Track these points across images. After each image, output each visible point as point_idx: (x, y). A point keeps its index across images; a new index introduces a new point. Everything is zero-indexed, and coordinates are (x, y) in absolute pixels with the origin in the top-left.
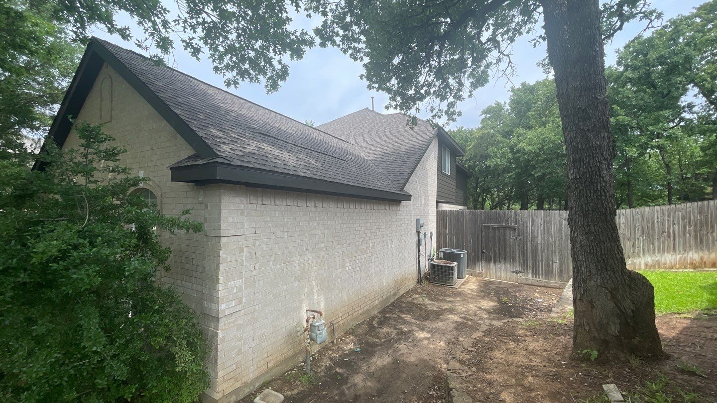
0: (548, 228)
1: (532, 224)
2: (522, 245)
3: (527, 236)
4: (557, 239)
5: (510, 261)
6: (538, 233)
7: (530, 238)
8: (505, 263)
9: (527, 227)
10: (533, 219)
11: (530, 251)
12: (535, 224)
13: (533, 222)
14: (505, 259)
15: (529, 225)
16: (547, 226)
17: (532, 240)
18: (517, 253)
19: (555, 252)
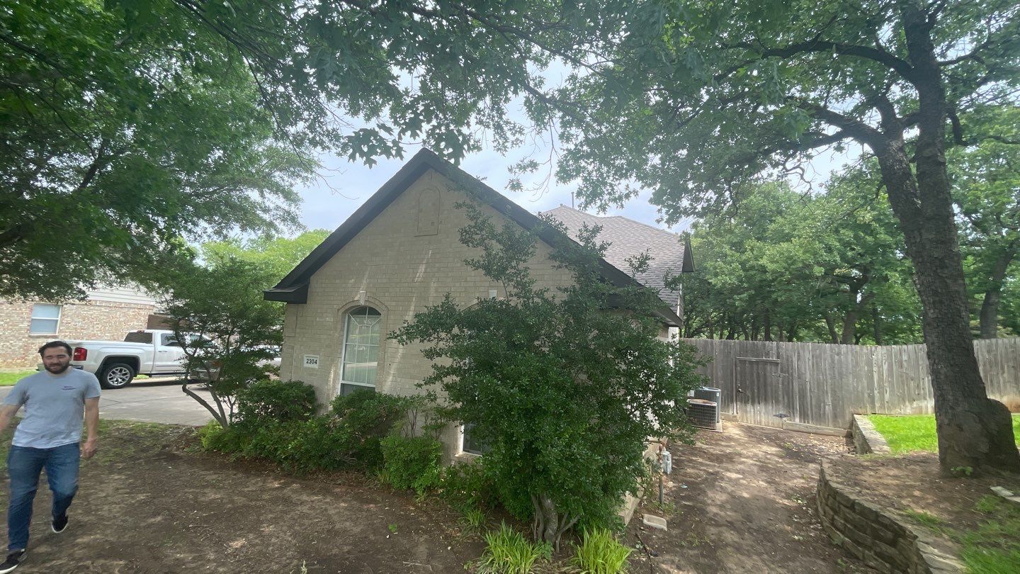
0: (817, 364)
1: (798, 360)
2: (786, 383)
3: (792, 373)
4: (829, 377)
5: (772, 402)
6: (805, 369)
7: (796, 375)
8: (765, 405)
9: (792, 362)
10: (799, 353)
11: (796, 389)
12: (802, 358)
13: (799, 356)
14: (766, 400)
15: (795, 359)
16: (817, 361)
17: (799, 378)
18: (780, 393)
19: (827, 393)
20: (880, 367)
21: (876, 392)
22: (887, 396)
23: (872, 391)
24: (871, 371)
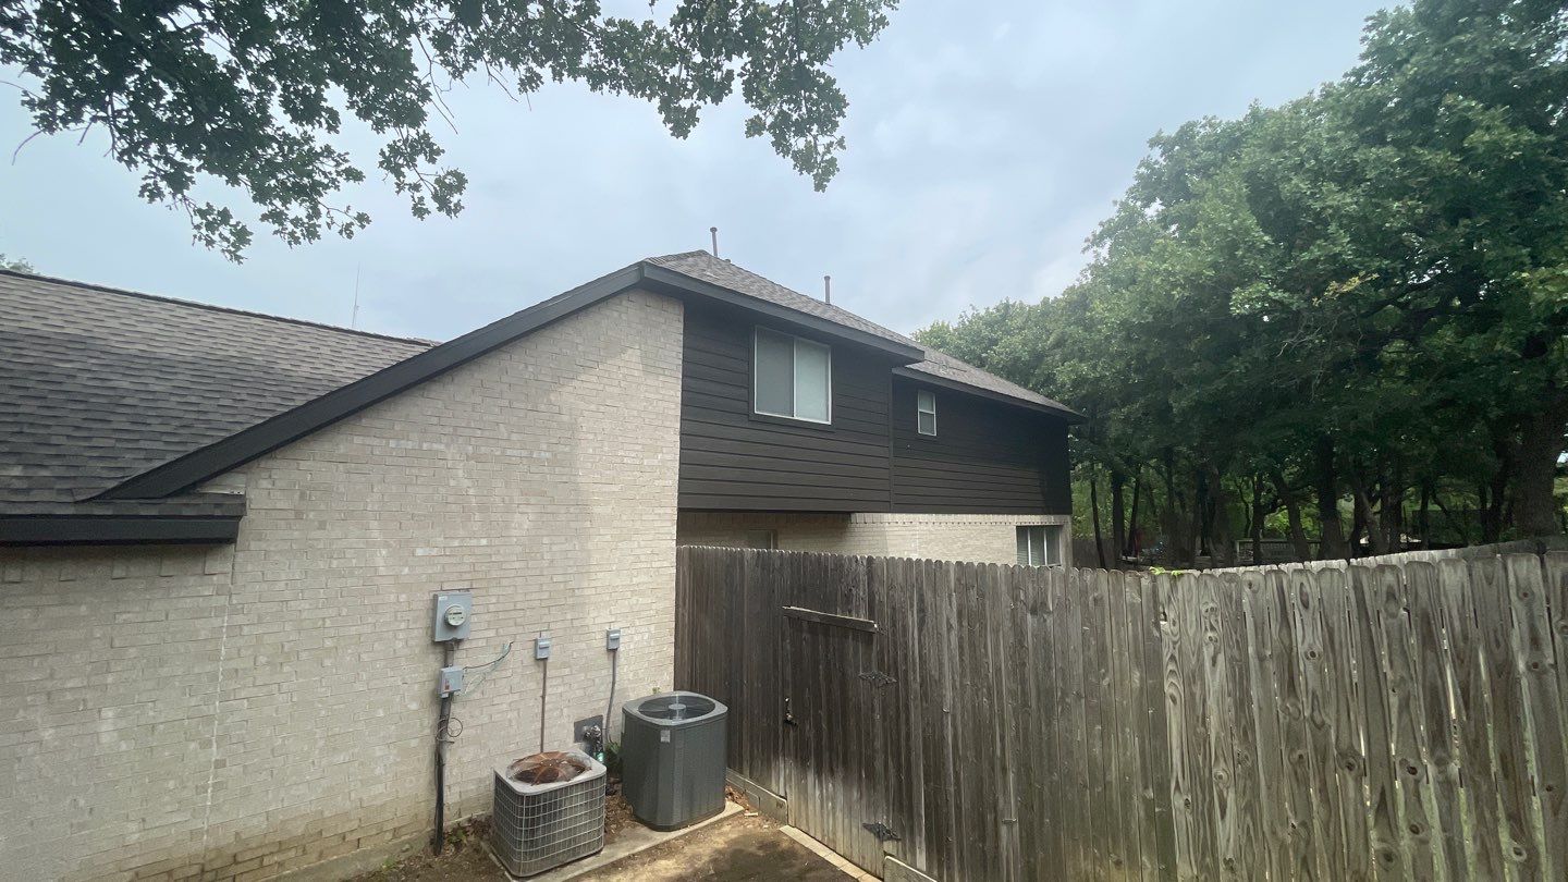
0: (972, 645)
1: (922, 622)
2: (892, 712)
3: (906, 671)
4: (1009, 705)
5: (860, 775)
6: (941, 665)
7: (915, 683)
8: (845, 780)
9: (905, 627)
10: (921, 600)
11: (917, 743)
12: (929, 620)
13: (922, 610)
14: (845, 763)
15: (912, 619)
16: (971, 632)
17: (924, 696)
18: (878, 744)
19: (1004, 770)
20: (1194, 678)
21: (1178, 802)
22: (1228, 831)
23: (1162, 789)
24: (1154, 695)
